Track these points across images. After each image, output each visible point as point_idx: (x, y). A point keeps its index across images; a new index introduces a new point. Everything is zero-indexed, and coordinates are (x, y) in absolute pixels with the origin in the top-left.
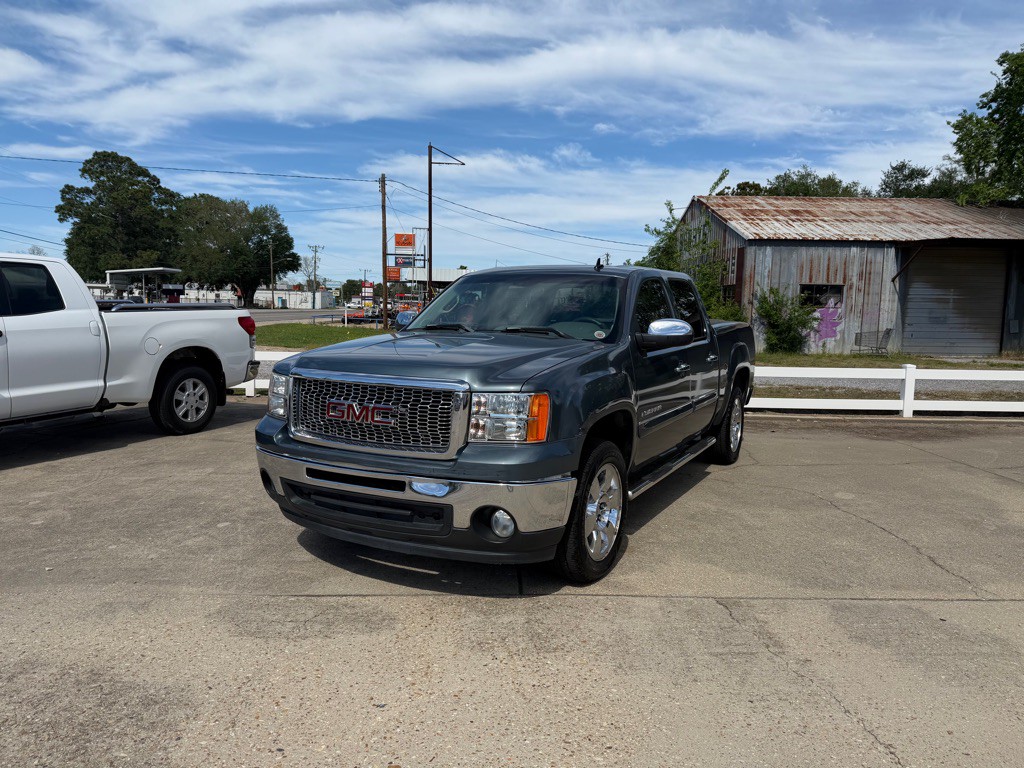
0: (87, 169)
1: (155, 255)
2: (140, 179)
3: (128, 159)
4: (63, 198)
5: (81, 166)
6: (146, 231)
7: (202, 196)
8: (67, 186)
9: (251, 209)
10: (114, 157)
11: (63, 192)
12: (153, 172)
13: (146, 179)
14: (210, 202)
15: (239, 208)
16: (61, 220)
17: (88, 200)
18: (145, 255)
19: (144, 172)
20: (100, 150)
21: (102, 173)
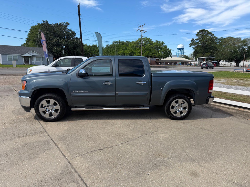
0: (197, 35)
1: (209, 54)
2: (209, 35)
3: (207, 31)
4: (192, 41)
5: (197, 34)
6: (210, 48)
7: (229, 37)
8: (193, 39)
9: (242, 39)
10: (204, 30)
11: (192, 40)
12: (213, 33)
13: (211, 35)
14: (231, 39)
15: (239, 39)
16: (190, 47)
17: (197, 41)
18: (207, 54)
19: (211, 33)
20: (201, 30)
21: (200, 35)
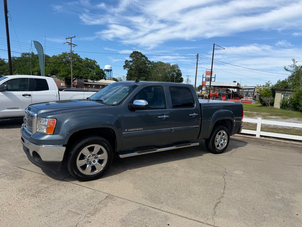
0: (131, 56)
1: (144, 78)
2: (143, 58)
3: (141, 53)
4: (125, 63)
5: (130, 55)
6: (144, 72)
7: (159, 62)
8: (126, 60)
9: (171, 65)
10: (137, 52)
11: (125, 62)
12: (146, 56)
13: (144, 58)
14: (161, 64)
15: (168, 65)
16: (124, 69)
17: (131, 64)
18: (142, 78)
19: (144, 56)
20: (134, 51)
21: (134, 57)
